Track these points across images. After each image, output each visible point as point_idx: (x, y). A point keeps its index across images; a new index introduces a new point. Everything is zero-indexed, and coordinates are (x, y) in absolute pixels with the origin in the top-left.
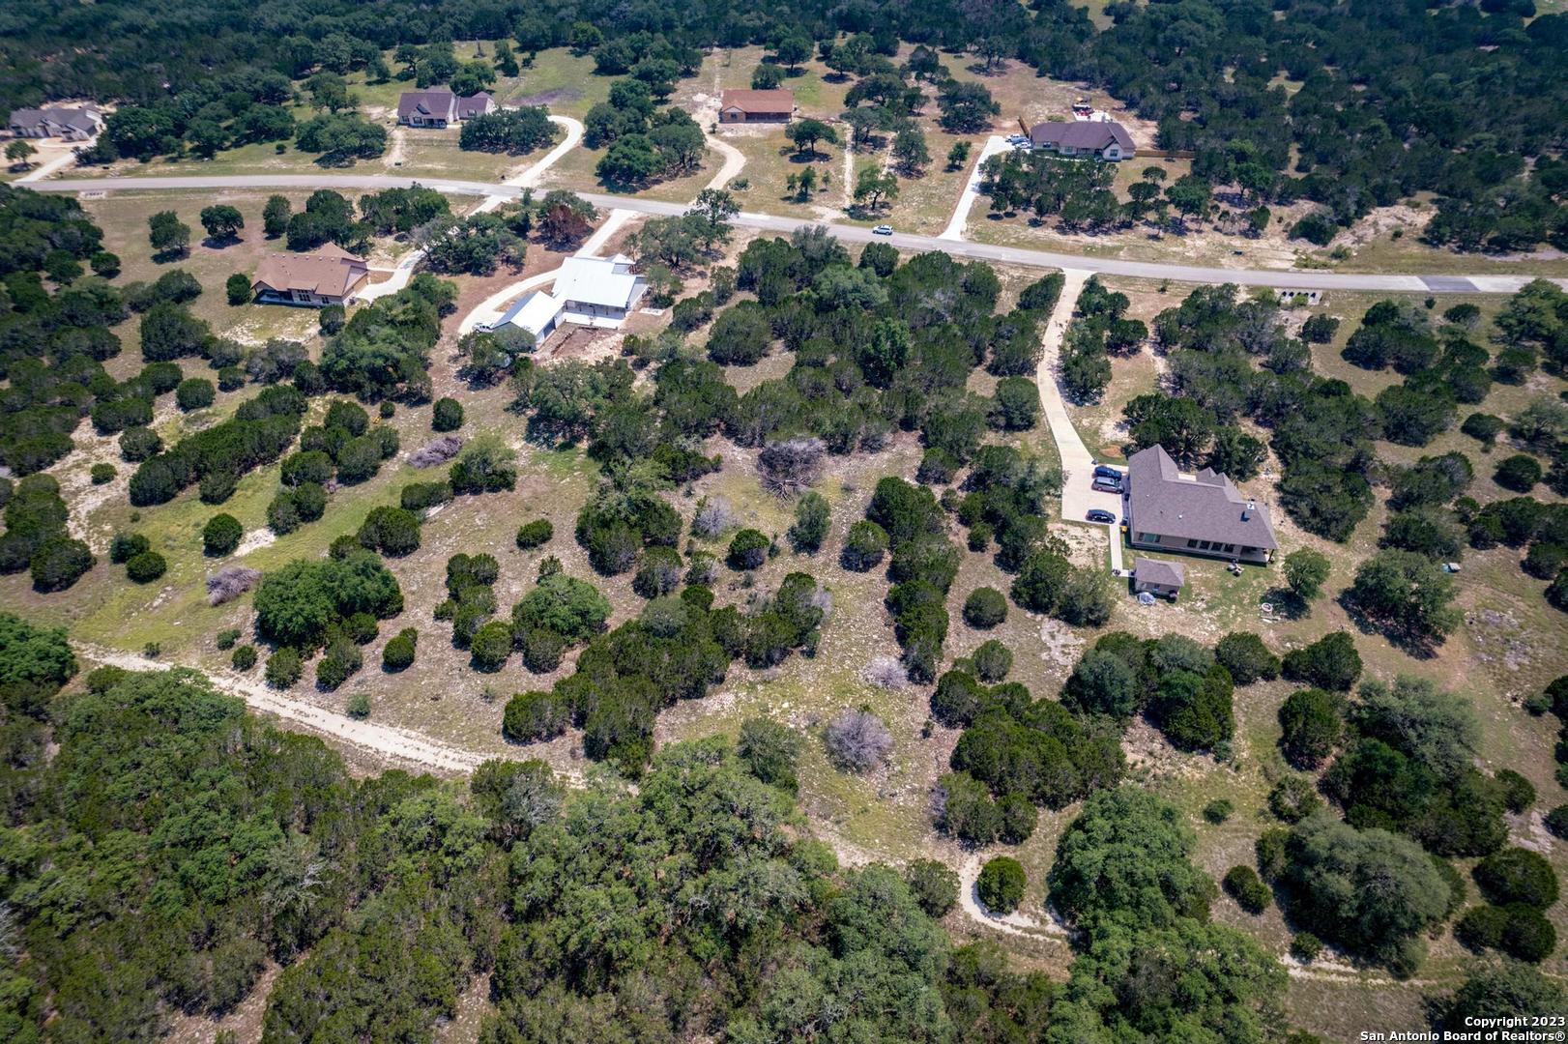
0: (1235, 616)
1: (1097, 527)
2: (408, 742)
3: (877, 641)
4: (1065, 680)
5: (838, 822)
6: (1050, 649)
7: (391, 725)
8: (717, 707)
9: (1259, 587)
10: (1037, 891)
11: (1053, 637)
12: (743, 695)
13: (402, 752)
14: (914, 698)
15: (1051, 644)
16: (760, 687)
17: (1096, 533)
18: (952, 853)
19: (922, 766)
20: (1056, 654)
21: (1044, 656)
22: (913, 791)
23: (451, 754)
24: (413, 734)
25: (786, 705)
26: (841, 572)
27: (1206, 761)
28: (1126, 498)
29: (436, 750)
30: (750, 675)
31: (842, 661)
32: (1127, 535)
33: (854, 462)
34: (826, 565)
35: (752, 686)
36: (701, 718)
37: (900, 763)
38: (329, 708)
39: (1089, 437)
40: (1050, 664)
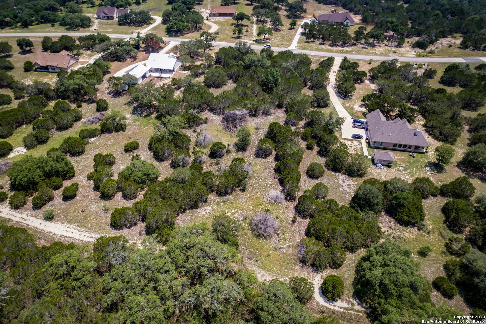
0: (416, 172)
1: (356, 140)
2: (68, 230)
3: (271, 185)
4: (350, 198)
5: (257, 261)
6: (343, 186)
7: (62, 223)
8: (204, 212)
9: (423, 162)
10: (348, 290)
11: (344, 182)
12: (215, 207)
13: (65, 234)
14: (288, 207)
15: (343, 184)
16: (222, 204)
17: (356, 143)
18: (308, 273)
19: (293, 235)
20: (346, 188)
21: (341, 189)
22: (289, 246)
23: (87, 234)
24: (71, 226)
25: (233, 211)
26: (256, 158)
27: (415, 230)
28: (367, 131)
29: (80, 233)
30: (218, 199)
31: (257, 193)
32: (368, 143)
33: (260, 119)
34: (249, 156)
35: (219, 204)
36: (197, 217)
37: (283, 234)
38: (36, 217)
39: (349, 110)
40: (344, 192)
